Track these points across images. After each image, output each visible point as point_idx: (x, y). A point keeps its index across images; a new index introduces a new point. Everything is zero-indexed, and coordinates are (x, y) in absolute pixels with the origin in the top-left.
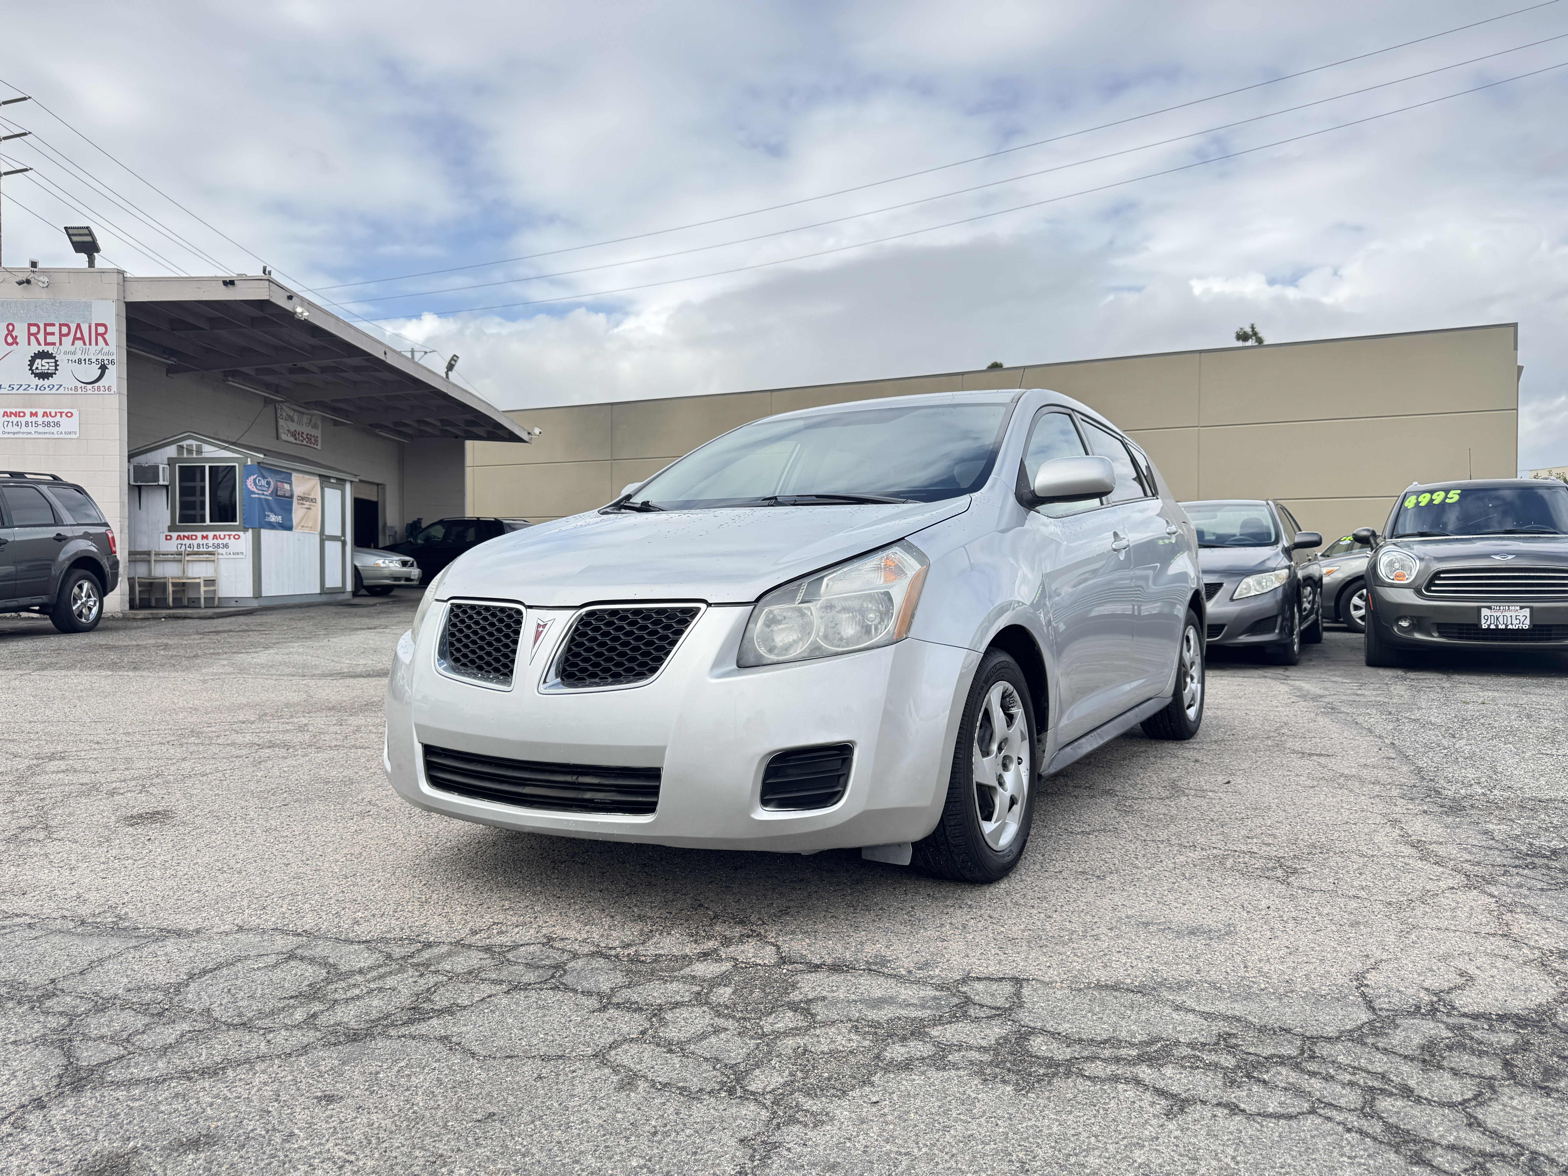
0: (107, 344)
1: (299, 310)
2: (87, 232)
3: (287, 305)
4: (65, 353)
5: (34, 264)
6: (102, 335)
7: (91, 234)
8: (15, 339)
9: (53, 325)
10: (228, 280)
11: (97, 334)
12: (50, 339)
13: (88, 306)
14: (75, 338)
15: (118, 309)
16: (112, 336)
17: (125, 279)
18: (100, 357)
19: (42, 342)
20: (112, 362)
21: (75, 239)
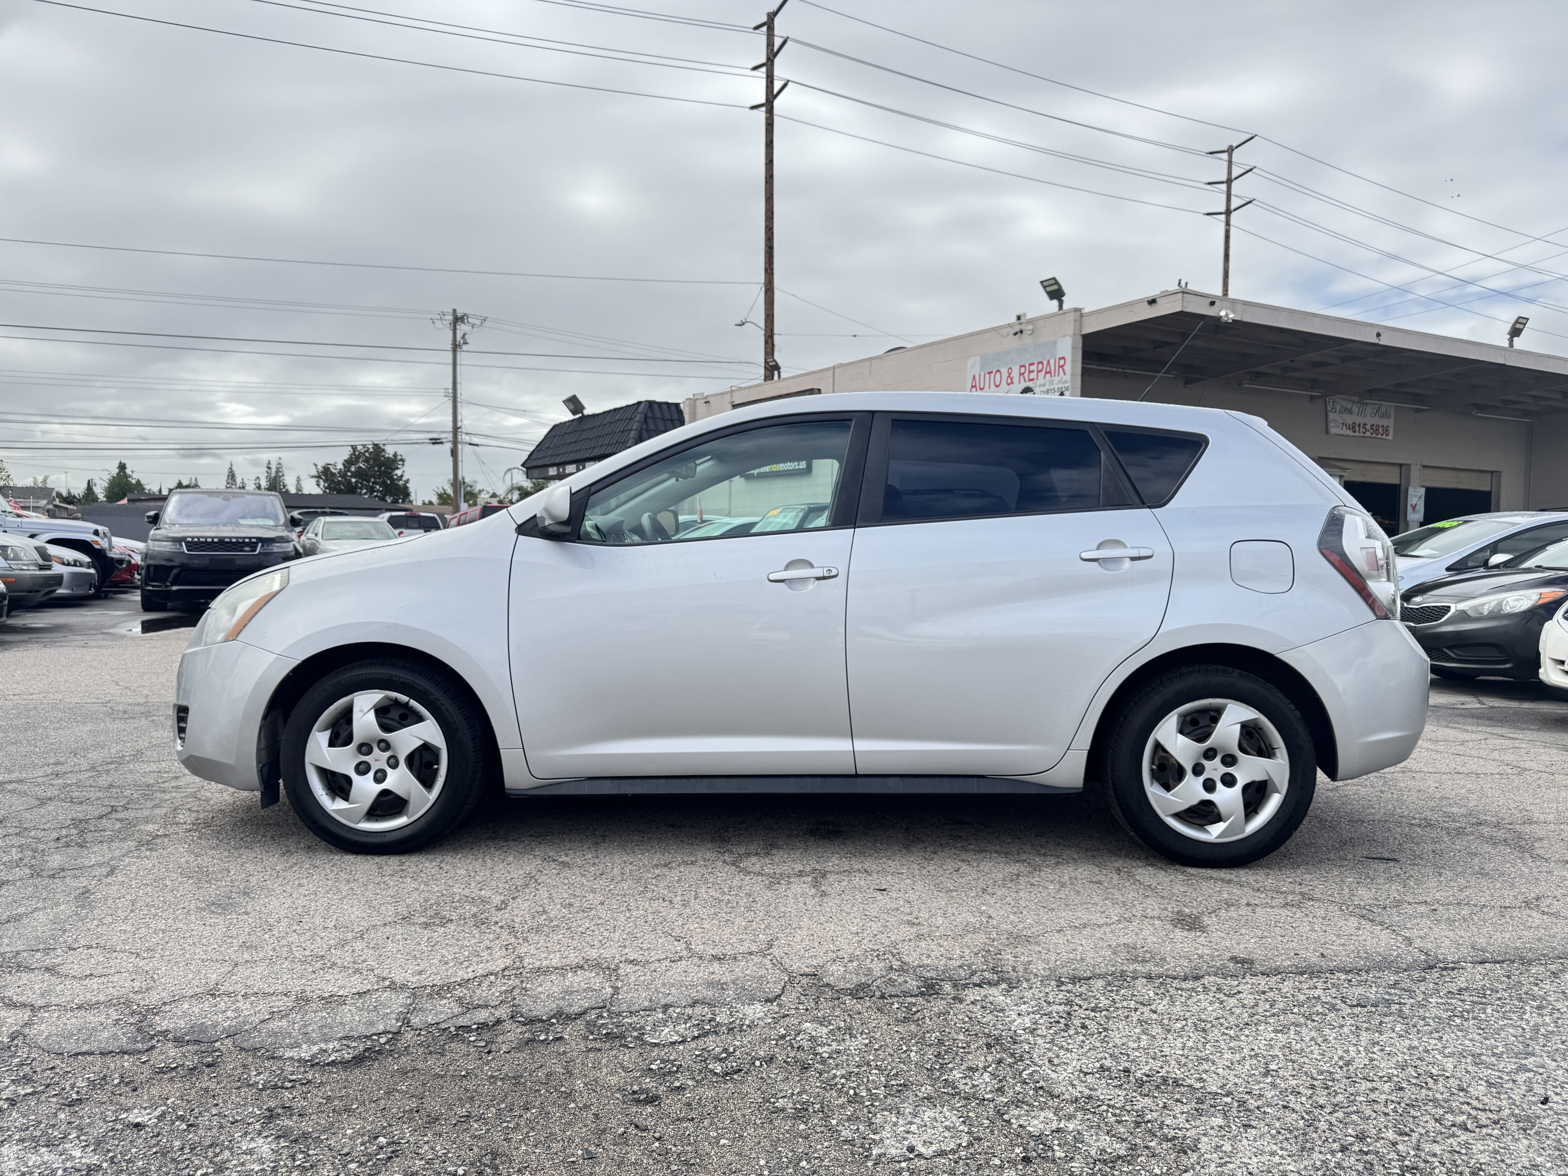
0: (1065, 374)
1: (1223, 313)
2: (1053, 282)
3: (1211, 312)
4: (1040, 386)
5: (1019, 318)
6: (1062, 366)
7: (1057, 283)
8: (1012, 379)
9: (1033, 364)
10: (1150, 299)
11: (1060, 367)
12: (1033, 376)
13: (1055, 343)
14: (1047, 373)
15: (1073, 341)
16: (1068, 368)
17: (1082, 316)
18: (1060, 386)
19: (1027, 379)
20: (1067, 389)
21: (1049, 289)
